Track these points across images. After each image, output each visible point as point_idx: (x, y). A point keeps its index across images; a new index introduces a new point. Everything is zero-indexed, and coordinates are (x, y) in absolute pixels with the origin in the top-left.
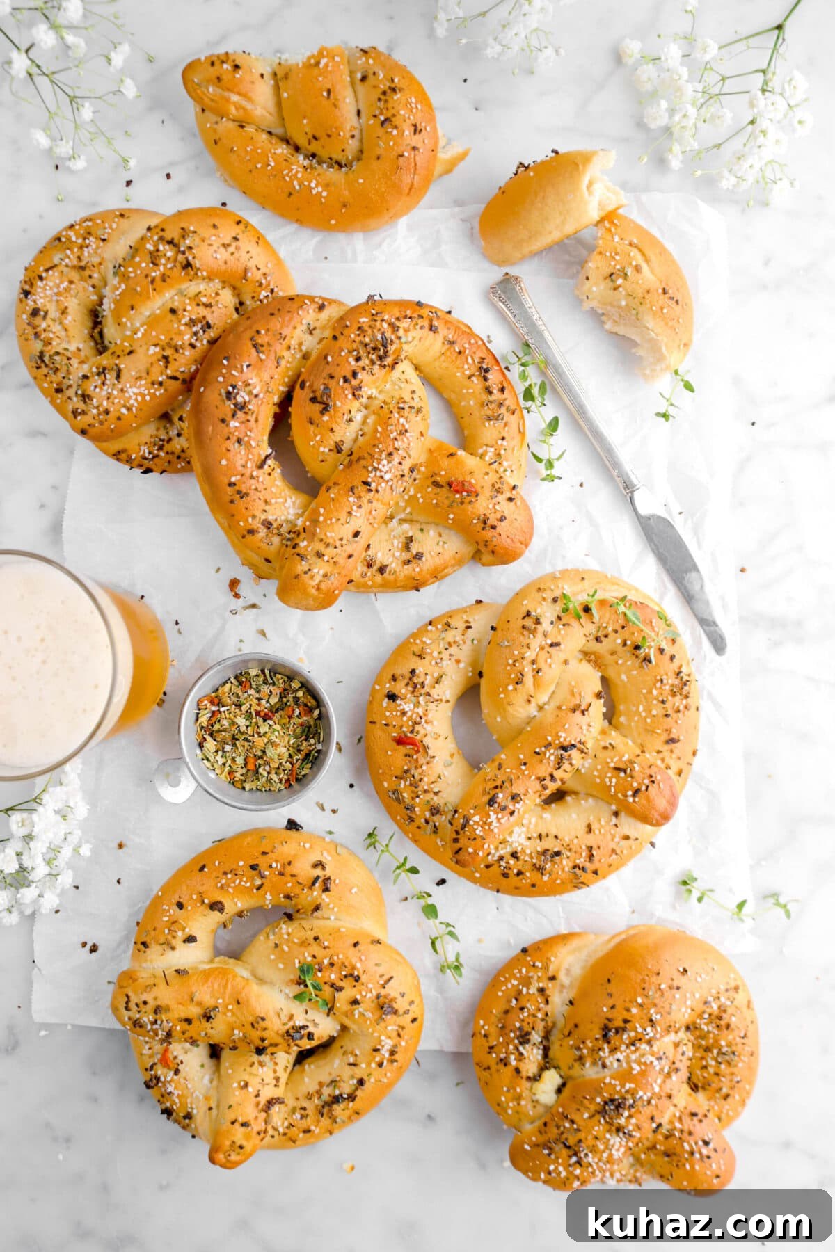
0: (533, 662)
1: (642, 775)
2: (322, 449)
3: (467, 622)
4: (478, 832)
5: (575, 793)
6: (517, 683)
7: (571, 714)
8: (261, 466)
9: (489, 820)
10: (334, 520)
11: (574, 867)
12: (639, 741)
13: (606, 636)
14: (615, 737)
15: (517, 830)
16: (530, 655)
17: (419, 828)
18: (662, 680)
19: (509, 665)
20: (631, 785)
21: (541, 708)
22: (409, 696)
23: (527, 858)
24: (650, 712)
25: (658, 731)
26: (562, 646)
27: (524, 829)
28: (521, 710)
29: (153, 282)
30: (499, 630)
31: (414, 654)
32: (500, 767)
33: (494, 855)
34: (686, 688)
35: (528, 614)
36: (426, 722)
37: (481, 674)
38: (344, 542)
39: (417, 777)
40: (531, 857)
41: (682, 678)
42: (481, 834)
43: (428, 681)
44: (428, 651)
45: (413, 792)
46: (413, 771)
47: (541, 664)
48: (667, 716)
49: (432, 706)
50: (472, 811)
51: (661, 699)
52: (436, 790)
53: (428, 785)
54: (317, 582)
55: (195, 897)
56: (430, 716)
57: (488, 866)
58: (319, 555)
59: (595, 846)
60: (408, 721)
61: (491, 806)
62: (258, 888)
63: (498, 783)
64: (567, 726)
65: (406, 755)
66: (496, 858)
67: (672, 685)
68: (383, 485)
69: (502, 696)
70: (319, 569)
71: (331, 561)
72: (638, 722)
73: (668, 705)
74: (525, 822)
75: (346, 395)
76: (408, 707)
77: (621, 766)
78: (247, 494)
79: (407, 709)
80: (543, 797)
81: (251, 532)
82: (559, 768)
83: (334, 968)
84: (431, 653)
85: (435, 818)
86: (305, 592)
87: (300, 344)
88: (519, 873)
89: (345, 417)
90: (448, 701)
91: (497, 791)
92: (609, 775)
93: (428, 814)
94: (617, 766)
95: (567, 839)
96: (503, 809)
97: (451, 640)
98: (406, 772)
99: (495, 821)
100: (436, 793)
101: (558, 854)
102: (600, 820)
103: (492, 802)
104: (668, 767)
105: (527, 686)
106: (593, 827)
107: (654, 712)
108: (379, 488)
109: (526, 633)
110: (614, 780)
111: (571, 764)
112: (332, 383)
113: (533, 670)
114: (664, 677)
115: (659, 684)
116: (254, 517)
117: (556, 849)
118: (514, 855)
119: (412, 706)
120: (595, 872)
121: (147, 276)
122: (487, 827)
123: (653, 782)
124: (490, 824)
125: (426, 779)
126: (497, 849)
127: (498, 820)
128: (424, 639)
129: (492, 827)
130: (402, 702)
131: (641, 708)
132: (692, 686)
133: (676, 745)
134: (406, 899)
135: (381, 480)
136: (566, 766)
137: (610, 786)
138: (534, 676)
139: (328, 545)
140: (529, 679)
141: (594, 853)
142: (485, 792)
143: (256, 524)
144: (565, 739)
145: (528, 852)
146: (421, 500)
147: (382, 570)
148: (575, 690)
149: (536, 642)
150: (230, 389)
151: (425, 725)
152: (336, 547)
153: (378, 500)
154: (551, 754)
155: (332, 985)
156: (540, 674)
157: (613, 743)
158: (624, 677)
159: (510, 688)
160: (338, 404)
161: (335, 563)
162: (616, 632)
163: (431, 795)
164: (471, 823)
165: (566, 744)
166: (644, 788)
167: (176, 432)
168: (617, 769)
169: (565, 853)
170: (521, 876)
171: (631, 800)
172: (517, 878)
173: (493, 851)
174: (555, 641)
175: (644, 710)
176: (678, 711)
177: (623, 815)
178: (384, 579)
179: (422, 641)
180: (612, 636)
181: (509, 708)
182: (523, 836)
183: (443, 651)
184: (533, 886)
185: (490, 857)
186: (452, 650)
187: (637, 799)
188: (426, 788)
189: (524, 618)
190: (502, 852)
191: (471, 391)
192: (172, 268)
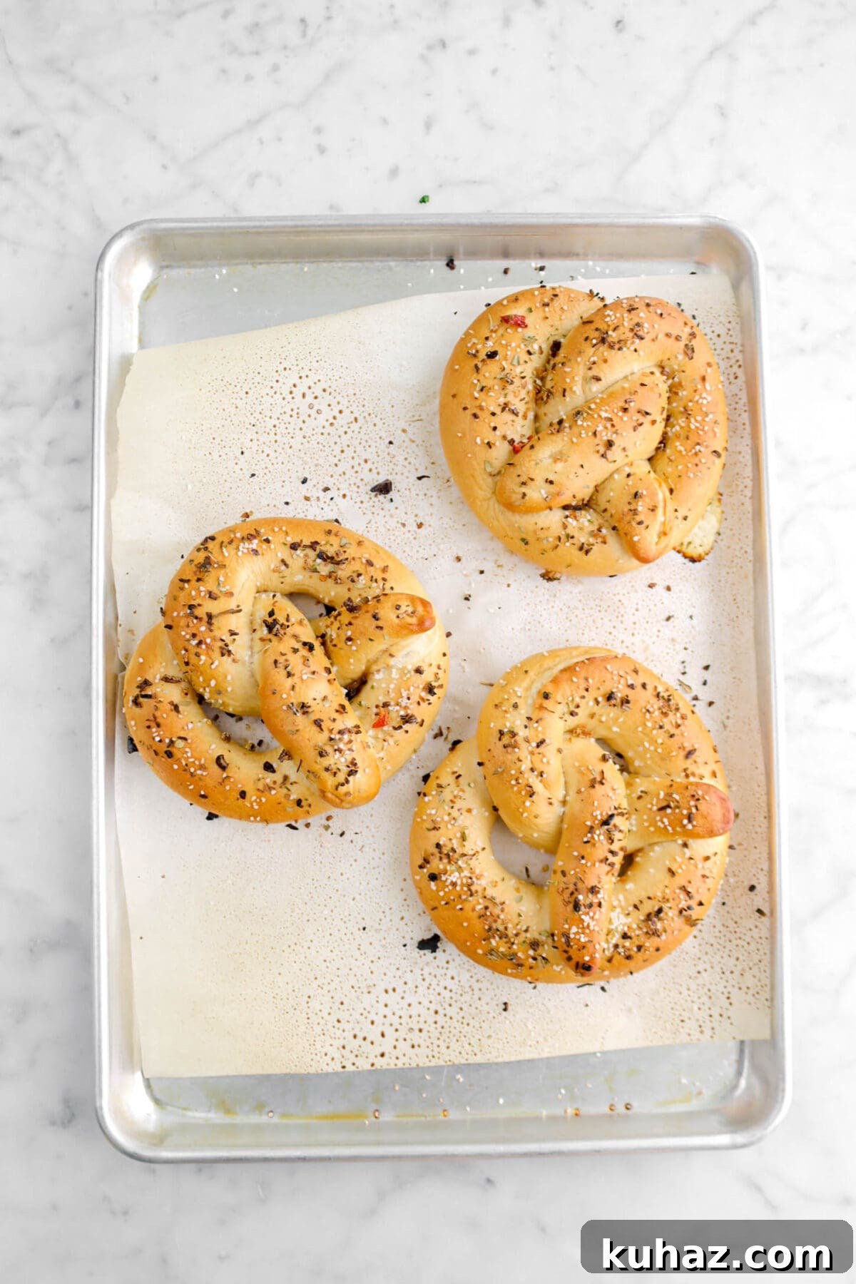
0: (532, 770)
1: (685, 801)
3: (454, 773)
4: (583, 940)
5: (640, 850)
6: (531, 796)
7: (592, 791)
9: (585, 924)
11: (681, 912)
12: (664, 772)
13: (578, 706)
14: (641, 784)
15: (614, 915)
16: (525, 766)
17: (531, 968)
18: (648, 711)
20: (682, 814)
21: (564, 803)
22: (448, 868)
23: (638, 932)
24: (656, 741)
25: (674, 754)
26: (547, 741)
27: (618, 910)
30: (486, 762)
31: (429, 830)
32: (564, 873)
33: (608, 949)
34: (672, 702)
35: (501, 733)
36: (478, 879)
39: (501, 928)
40: (640, 928)
41: (663, 697)
42: (587, 939)
43: (455, 843)
44: (438, 819)
45: (506, 943)
46: (494, 926)
47: (540, 767)
48: (672, 736)
49: (473, 863)
50: (566, 926)
51: (657, 726)
52: (524, 928)
53: (516, 929)
56: (477, 872)
59: (686, 884)
60: (462, 889)
61: (578, 911)
63: (572, 888)
64: (596, 804)
66: (612, 949)
67: (660, 709)
69: (525, 815)
72: (651, 758)
73: (667, 727)
74: (615, 903)
76: (454, 877)
77: (664, 804)
79: (454, 880)
80: (616, 874)
82: (613, 841)
84: (443, 819)
85: (540, 951)
90: (484, 849)
91: (574, 896)
92: (658, 818)
93: (531, 952)
94: (660, 806)
95: (659, 894)
96: (591, 906)
97: (452, 798)
98: (490, 929)
99: (590, 921)
100: (526, 931)
101: (660, 911)
102: (675, 860)
103: (576, 907)
104: (702, 777)
106: (674, 870)
107: (660, 741)
109: (510, 750)
110: (665, 820)
111: (620, 831)
113: (537, 776)
114: (648, 707)
115: (648, 715)
117: (656, 909)
119: (457, 874)
120: (701, 904)
122: (587, 931)
123: (698, 800)
124: (588, 926)
125: (510, 926)
126: (607, 941)
127: (592, 918)
128: (428, 812)
129: (591, 928)
130: (446, 876)
131: (647, 745)
132: (676, 697)
133: (697, 753)
136: (617, 835)
137: (665, 826)
141: (689, 890)
142: (567, 903)
144: (601, 814)
145: (635, 926)
148: (582, 769)
149: (523, 751)
151: (479, 882)
154: (599, 836)
156: (545, 776)
157: (643, 789)
158: (615, 729)
159: (528, 804)
162: (583, 697)
163: (523, 936)
164: (572, 936)
165: (605, 818)
166: (694, 810)
168: (662, 809)
169: (665, 907)
170: (642, 950)
171: (690, 827)
172: (640, 954)
173: (606, 946)
174: (538, 741)
175: (650, 745)
176: (678, 726)
177: (691, 842)
179: (427, 815)
180: (582, 703)
181: (538, 821)
182: (622, 916)
183: (451, 811)
184: (658, 950)
185: (606, 952)
186: (459, 804)
187: (695, 823)
188: (514, 932)
189: (500, 739)
190: (614, 941)
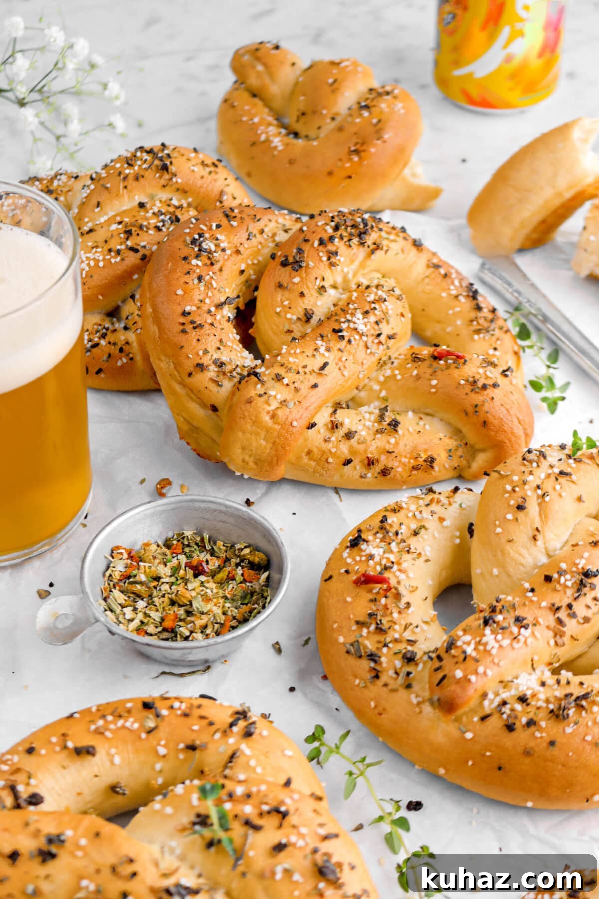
2: (289, 316)
8: (219, 306)
10: (298, 351)
19: (508, 492)
28: (524, 552)
29: (125, 178)
37: (471, 530)
38: (307, 370)
54: (272, 407)
55: (54, 739)
57: (483, 718)
58: (278, 378)
62: (150, 731)
65: (372, 601)
68: (357, 337)
70: (277, 393)
71: (292, 386)
75: (321, 257)
78: (200, 326)
81: (200, 367)
83: (251, 801)
86: (256, 422)
87: (274, 235)
88: (531, 723)
89: (318, 282)
105: (530, 514)
108: (352, 338)
112: (306, 247)
116: (206, 352)
118: (523, 699)
121: (120, 173)
134: (360, 827)
135: (354, 332)
138: (539, 505)
139: (289, 370)
140: (533, 507)
143: (206, 360)
146: (399, 377)
147: (349, 435)
150: (196, 237)
152: (298, 372)
153: (350, 353)
155: (247, 823)
160: (311, 264)
161: (296, 390)
167: (122, 325)
178: (351, 447)
191: (458, 309)
192: (146, 169)
